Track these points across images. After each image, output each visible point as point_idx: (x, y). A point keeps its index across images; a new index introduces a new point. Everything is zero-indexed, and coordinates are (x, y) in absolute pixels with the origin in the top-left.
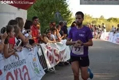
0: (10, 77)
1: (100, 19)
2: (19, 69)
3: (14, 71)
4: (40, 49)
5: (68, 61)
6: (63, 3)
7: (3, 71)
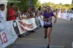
1: (59, 5)
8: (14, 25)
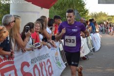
0: (36, 69)
2: (44, 62)
3: (40, 64)
4: (61, 45)
5: (86, 56)
6: (81, 2)
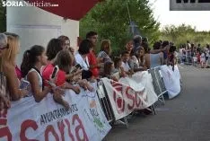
0: (50, 133)
4: (101, 87)
5: (149, 107)
6: (143, 7)
7: (39, 124)
8: (100, 93)
